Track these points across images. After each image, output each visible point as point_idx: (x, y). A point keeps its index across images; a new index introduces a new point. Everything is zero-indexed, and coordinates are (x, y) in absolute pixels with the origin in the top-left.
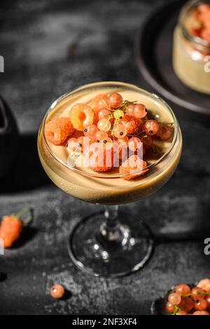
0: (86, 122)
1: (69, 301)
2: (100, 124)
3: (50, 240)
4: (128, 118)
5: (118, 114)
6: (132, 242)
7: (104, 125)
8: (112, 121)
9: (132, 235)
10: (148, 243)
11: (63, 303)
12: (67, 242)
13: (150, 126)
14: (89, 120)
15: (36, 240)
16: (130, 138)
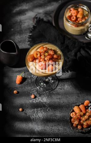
0: (38, 56)
1: (36, 99)
2: (42, 57)
3: (30, 81)
4: (49, 55)
5: (46, 54)
6: (53, 81)
7: (43, 57)
8: (45, 56)
9: (52, 79)
10: (57, 81)
11: (34, 99)
12: (35, 82)
13: (55, 56)
14: (39, 55)
15: (26, 81)
16: (50, 60)
